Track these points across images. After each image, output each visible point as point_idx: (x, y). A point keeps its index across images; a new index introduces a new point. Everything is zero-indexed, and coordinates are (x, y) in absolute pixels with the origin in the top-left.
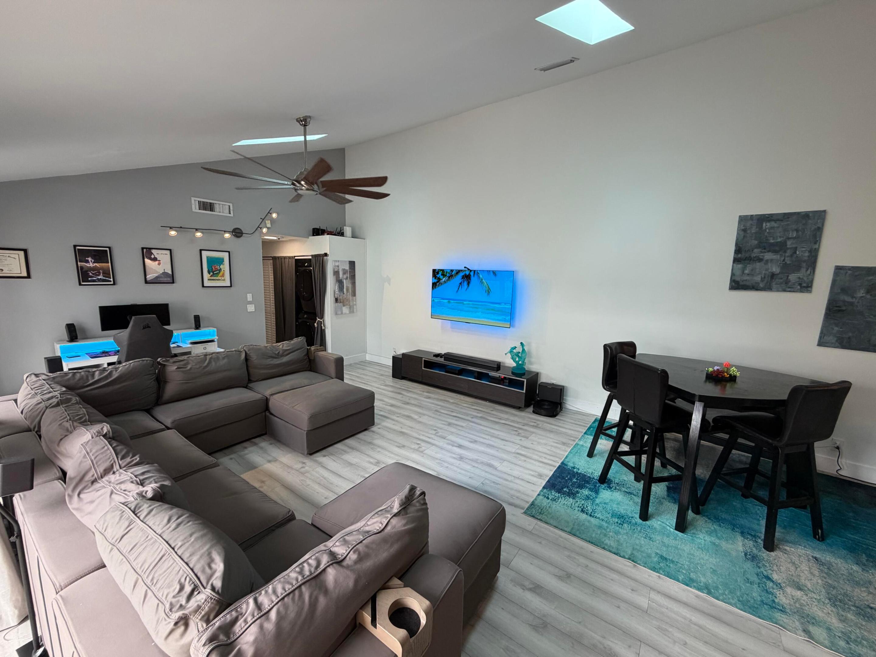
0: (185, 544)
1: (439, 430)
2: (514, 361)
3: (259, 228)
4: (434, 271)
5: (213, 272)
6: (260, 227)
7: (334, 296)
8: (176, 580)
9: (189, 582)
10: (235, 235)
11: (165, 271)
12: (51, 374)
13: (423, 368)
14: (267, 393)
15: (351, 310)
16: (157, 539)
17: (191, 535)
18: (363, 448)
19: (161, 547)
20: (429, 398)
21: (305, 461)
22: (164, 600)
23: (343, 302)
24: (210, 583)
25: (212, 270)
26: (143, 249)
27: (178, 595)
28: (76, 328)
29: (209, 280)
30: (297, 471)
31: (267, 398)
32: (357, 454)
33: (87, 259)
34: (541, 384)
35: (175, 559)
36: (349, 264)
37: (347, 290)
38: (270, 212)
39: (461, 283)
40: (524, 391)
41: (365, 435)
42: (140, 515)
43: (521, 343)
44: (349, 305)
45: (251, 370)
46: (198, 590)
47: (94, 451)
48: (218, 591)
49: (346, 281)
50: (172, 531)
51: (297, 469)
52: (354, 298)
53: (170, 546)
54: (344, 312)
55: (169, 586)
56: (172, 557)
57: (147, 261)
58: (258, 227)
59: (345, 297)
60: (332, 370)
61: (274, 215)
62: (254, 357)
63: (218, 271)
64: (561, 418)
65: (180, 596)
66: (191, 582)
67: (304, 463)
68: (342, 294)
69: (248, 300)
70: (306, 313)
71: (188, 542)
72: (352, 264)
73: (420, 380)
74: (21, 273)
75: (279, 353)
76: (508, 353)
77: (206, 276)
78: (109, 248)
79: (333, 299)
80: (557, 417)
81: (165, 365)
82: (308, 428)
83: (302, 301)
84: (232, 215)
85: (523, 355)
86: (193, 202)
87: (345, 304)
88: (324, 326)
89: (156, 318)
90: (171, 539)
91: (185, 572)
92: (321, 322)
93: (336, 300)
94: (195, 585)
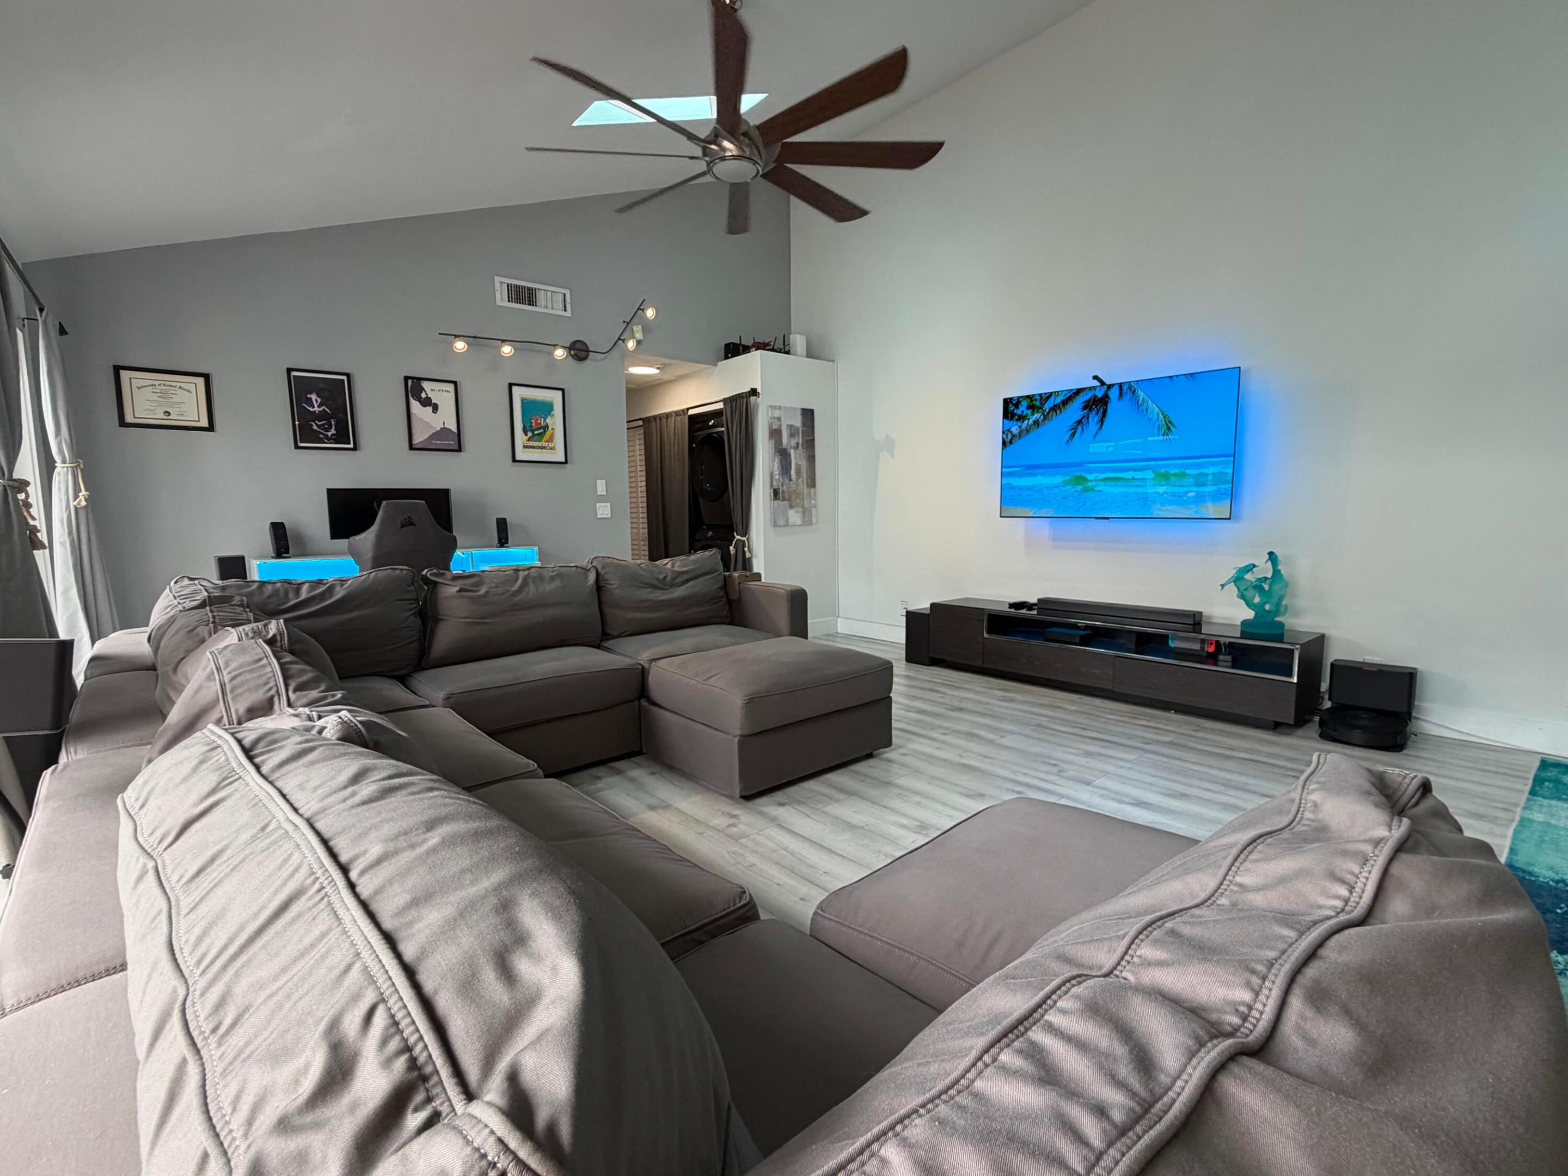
0: (396, 853)
1: (1065, 766)
2: (1248, 604)
3: (621, 342)
4: (1007, 402)
5: (533, 431)
6: (622, 338)
7: (772, 485)
8: (317, 1024)
9: (384, 1042)
10: (575, 355)
11: (446, 426)
12: (221, 582)
13: (986, 635)
14: (643, 657)
15: (806, 519)
16: (290, 828)
17: (430, 825)
18: (875, 793)
19: (296, 857)
20: (1012, 700)
21: (738, 812)
22: (238, 1134)
23: (789, 500)
24: (502, 1066)
25: (531, 426)
26: (406, 378)
27: (309, 1118)
28: (288, 533)
29: (524, 447)
30: (719, 831)
31: (643, 668)
32: (862, 805)
33: (309, 396)
34: (1337, 663)
35: (341, 912)
36: (802, 415)
37: (798, 472)
38: (642, 307)
39: (1080, 422)
40: (1295, 680)
41: (871, 767)
42: (263, 762)
43: (1271, 554)
44: (803, 506)
45: (607, 610)
46: (429, 1100)
47: (233, 665)
48: (552, 1128)
49: (795, 454)
50: (358, 805)
51: (719, 827)
52: (813, 490)
53: (333, 856)
54: (791, 521)
55: (277, 1057)
56: (329, 903)
57: (415, 405)
58: (619, 339)
59: (794, 487)
60: (782, 617)
61: (650, 313)
62: (614, 584)
63: (542, 430)
64: (1421, 754)
65: (317, 1126)
66: (394, 1044)
67: (734, 816)
68: (787, 481)
69: (599, 494)
70: (710, 527)
71: (412, 846)
72: (808, 415)
73: (979, 663)
74: (199, 421)
75: (665, 577)
76: (1227, 583)
77: (520, 438)
78: (348, 375)
79: (769, 492)
80: (1405, 752)
81: (436, 583)
82: (741, 729)
83: (701, 500)
84: (568, 314)
85: (1277, 587)
86: (497, 285)
87: (794, 504)
88: (750, 551)
89: (426, 506)
90: (343, 831)
91: (372, 980)
92: (744, 541)
93: (776, 493)
94: (413, 1062)
